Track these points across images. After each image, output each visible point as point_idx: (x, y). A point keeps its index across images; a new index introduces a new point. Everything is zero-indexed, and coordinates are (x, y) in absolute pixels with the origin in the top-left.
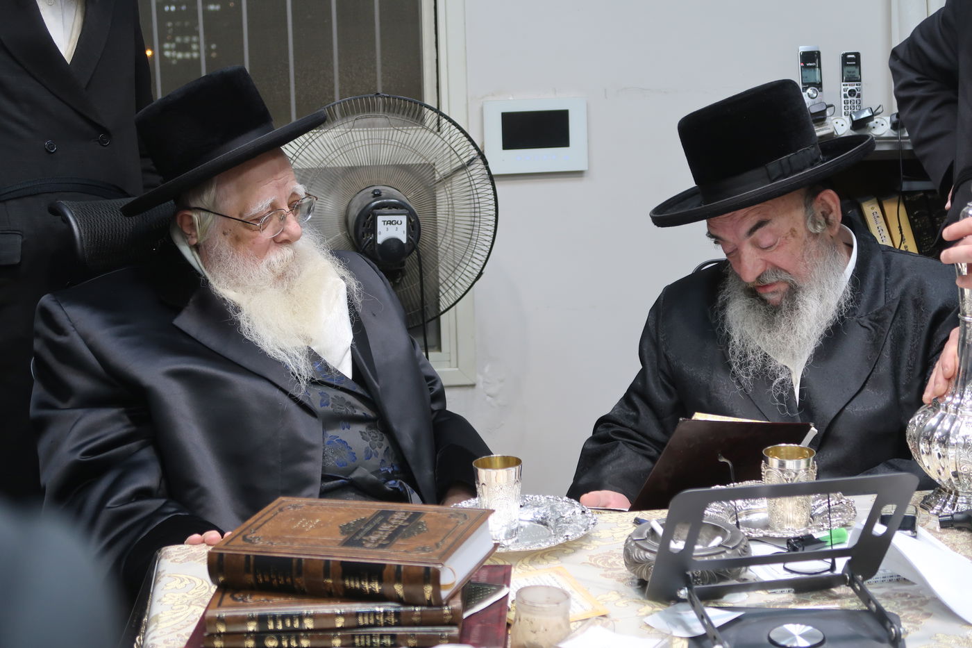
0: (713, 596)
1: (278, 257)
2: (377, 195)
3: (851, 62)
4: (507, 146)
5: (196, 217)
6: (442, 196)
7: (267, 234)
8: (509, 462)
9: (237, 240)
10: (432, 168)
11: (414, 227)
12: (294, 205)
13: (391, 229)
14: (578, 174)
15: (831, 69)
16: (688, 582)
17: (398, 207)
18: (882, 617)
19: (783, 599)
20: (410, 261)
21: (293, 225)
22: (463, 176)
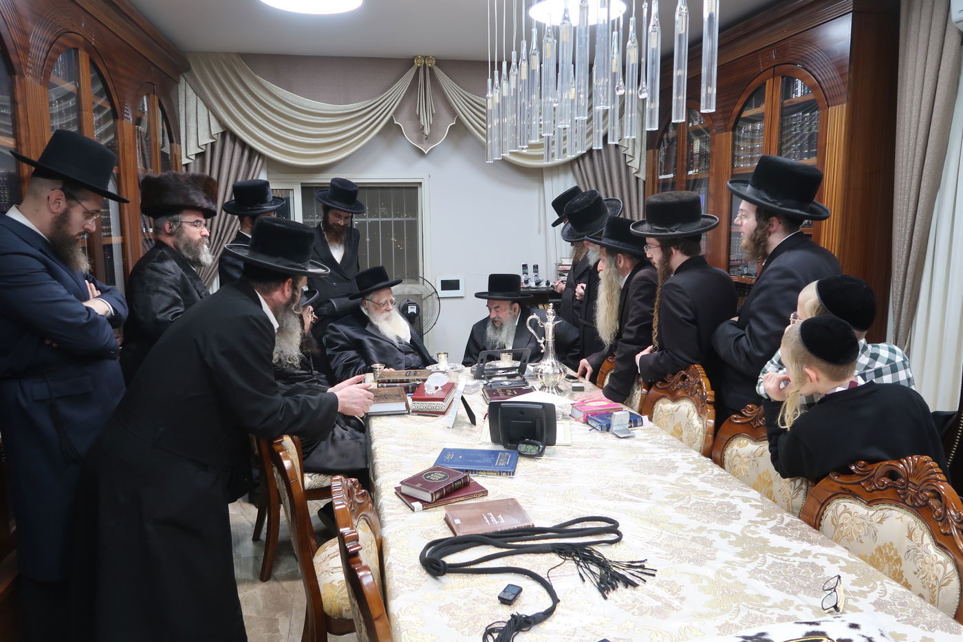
0: (490, 378)
1: (386, 314)
2: (408, 301)
3: (536, 267)
4: (442, 290)
5: (367, 302)
6: (424, 302)
7: (384, 308)
8: (445, 353)
9: (376, 309)
10: (421, 295)
11: (418, 309)
12: (392, 302)
13: (412, 309)
14: (462, 297)
15: (530, 269)
16: (484, 374)
17: (414, 304)
18: (524, 379)
19: (505, 378)
20: (417, 318)
21: (391, 307)
22: (430, 297)
